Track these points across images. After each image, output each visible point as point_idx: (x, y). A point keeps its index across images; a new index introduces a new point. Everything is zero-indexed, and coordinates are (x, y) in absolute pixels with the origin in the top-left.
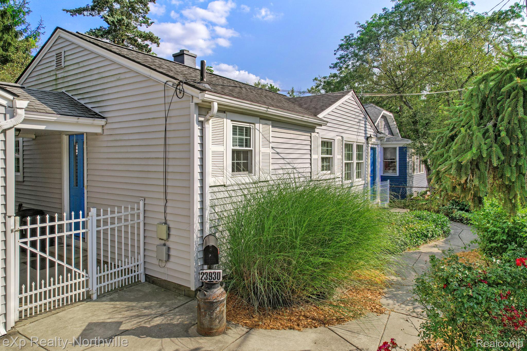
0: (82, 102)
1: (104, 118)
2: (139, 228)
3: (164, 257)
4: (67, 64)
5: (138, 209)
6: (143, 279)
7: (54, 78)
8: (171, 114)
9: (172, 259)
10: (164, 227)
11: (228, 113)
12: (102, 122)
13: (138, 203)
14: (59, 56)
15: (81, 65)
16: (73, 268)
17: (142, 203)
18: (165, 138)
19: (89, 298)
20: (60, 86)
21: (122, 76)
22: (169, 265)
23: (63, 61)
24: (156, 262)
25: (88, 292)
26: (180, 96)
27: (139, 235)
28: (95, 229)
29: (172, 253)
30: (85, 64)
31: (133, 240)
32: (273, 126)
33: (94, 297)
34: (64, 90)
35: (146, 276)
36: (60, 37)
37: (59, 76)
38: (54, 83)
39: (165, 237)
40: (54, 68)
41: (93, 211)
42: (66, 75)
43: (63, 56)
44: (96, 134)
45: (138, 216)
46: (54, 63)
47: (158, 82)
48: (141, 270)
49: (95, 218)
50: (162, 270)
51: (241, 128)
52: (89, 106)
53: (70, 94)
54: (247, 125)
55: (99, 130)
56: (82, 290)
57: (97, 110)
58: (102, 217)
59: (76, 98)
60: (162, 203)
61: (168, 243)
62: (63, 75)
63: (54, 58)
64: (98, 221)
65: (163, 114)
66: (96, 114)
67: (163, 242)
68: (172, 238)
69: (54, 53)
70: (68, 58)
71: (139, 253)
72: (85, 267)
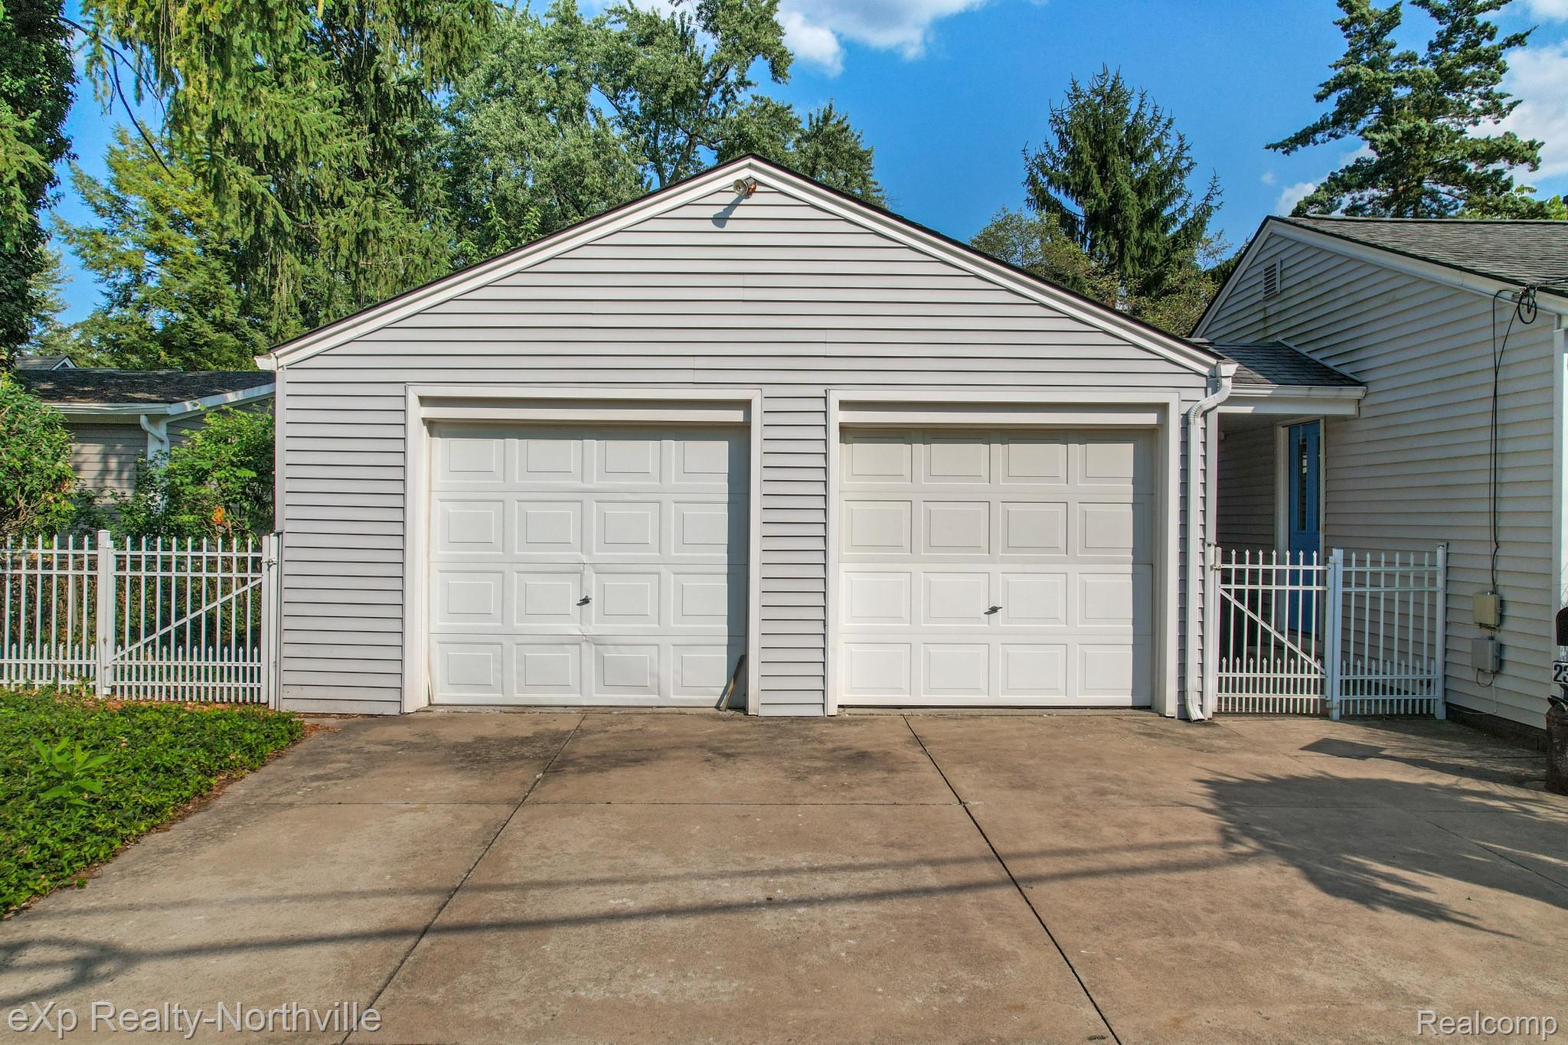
0: (1317, 357)
1: (1361, 384)
2: (1432, 606)
3: (1490, 664)
4: (1286, 285)
5: (1433, 565)
6: (1440, 712)
7: (1261, 316)
8: (1505, 360)
9: (1508, 669)
10: (1491, 601)
12: (1357, 392)
13: (1433, 554)
14: (1270, 272)
15: (1314, 283)
16: (1298, 650)
17: (1440, 553)
18: (1495, 411)
20: (1271, 331)
21: (1399, 295)
22: (1501, 682)
23: (1278, 281)
24: (1470, 675)
26: (1528, 318)
27: (1432, 619)
28: (1340, 589)
29: (1509, 655)
30: (1322, 279)
31: (1418, 630)
33: (1336, 714)
34: (1279, 338)
35: (1448, 705)
36: (1272, 235)
37: (1271, 311)
38: (1261, 326)
39: (1491, 619)
40: (1260, 297)
41: (1337, 554)
42: (1284, 306)
43: (1278, 271)
44: (1344, 418)
45: (1433, 580)
46: (1261, 287)
47: (1479, 296)
48: (1437, 693)
49: (1340, 569)
50: (1483, 693)
52: (1330, 364)
53: (1291, 345)
55: (1349, 410)
56: (1312, 696)
57: (1346, 371)
58: (1353, 568)
59: (1303, 350)
60: (1488, 550)
61: (1498, 636)
62: (1277, 308)
63: (1262, 278)
64: (1347, 575)
65: (1490, 363)
66: (1345, 377)
67: (1488, 633)
68: (1509, 625)
69: (1261, 268)
70: (1286, 274)
71: (1431, 658)
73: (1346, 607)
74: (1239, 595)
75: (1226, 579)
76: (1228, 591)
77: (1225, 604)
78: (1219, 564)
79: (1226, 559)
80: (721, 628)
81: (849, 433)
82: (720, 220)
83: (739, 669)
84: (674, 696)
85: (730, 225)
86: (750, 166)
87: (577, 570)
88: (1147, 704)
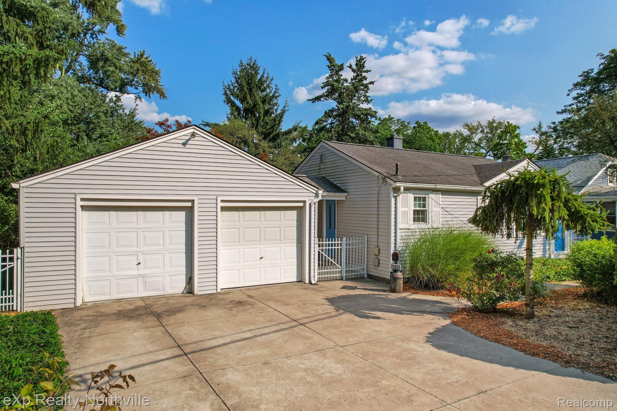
0: (335, 183)
1: (347, 192)
2: (364, 250)
3: (377, 264)
4: (326, 161)
5: (364, 240)
6: (366, 276)
7: (319, 168)
8: (381, 192)
9: (381, 265)
10: (377, 249)
11: (411, 190)
12: (346, 194)
13: (364, 237)
14: (321, 156)
15: (334, 162)
16: (336, 263)
17: (366, 237)
18: (378, 204)
19: (342, 279)
20: (322, 173)
21: (357, 171)
22: (379, 268)
23: (324, 159)
24: (373, 267)
25: (342, 276)
26: (385, 184)
27: (364, 253)
28: (345, 247)
29: (381, 262)
30: (336, 162)
31: (361, 256)
32: (442, 195)
33: (344, 279)
34: (324, 175)
35: (368, 274)
36: (322, 146)
37: (321, 167)
38: (319, 171)
39: (377, 254)
40: (319, 162)
41: (344, 239)
42: (326, 167)
43: (324, 157)
44: (342, 200)
45: (364, 244)
46: (319, 160)
47: (374, 175)
48: (365, 272)
49: (345, 242)
50: (375, 271)
51: (420, 198)
52: (339, 185)
53: (328, 178)
54: (424, 196)
55: (344, 199)
56: (339, 275)
57: (343, 188)
58: (348, 242)
59: (331, 180)
60: (376, 237)
61: (378, 257)
62: (324, 167)
63: (319, 157)
64: (346, 244)
65: (377, 192)
66: (343, 190)
67: (376, 256)
68: (381, 255)
69: (319, 154)
70: (326, 158)
71: (364, 263)
72: (341, 265)
73: (346, 250)
74: (322, 250)
75: (319, 246)
76: (320, 249)
77: (319, 252)
78: (318, 242)
79: (319, 241)
80: (183, 269)
81: (224, 209)
82: (184, 144)
83: (190, 280)
84: (169, 291)
85: (187, 146)
86: (194, 128)
87: (136, 254)
88: (300, 281)
